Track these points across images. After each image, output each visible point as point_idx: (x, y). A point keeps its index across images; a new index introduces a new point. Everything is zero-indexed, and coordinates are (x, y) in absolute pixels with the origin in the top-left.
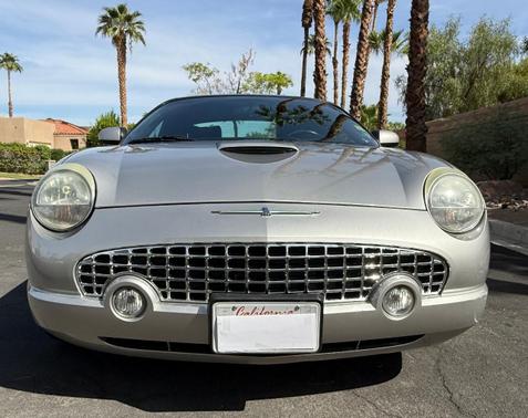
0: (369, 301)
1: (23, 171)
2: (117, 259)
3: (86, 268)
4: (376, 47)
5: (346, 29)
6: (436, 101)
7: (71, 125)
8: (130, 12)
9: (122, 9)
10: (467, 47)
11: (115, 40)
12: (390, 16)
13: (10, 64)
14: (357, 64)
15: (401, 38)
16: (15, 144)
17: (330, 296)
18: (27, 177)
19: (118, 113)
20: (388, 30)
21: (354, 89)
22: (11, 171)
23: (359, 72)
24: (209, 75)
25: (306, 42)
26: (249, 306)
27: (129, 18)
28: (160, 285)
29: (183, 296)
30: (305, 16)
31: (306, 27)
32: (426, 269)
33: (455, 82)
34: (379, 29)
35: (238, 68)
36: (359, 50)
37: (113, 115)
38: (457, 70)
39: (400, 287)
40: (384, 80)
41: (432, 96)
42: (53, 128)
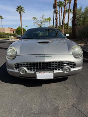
0: (62, 70)
1: (5, 38)
2: (21, 64)
3: (16, 66)
4: (67, 12)
5: (61, 9)
6: (78, 23)
7: (13, 29)
8: (22, 7)
9: (20, 6)
10: (84, 12)
11: (19, 12)
12: (70, 6)
13: (1, 18)
14: (63, 16)
15: (72, 10)
16: (3, 33)
17: (55, 70)
18: (6, 39)
19: (21, 26)
20: (69, 9)
21: (63, 21)
22: (3, 38)
23: (64, 18)
24: (36, 19)
25: (54, 12)
26: (42, 72)
27: (22, 8)
28: (28, 68)
29: (31, 70)
30: (54, 6)
31: (54, 8)
32: (72, 65)
33: (81, 19)
34: (68, 9)
35: (42, 18)
36: (64, 13)
37: (20, 27)
38: (82, 16)
39: (67, 68)
40: (68, 19)
41: (77, 21)
42: (10, 29)
